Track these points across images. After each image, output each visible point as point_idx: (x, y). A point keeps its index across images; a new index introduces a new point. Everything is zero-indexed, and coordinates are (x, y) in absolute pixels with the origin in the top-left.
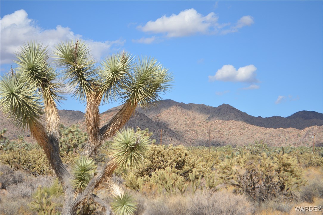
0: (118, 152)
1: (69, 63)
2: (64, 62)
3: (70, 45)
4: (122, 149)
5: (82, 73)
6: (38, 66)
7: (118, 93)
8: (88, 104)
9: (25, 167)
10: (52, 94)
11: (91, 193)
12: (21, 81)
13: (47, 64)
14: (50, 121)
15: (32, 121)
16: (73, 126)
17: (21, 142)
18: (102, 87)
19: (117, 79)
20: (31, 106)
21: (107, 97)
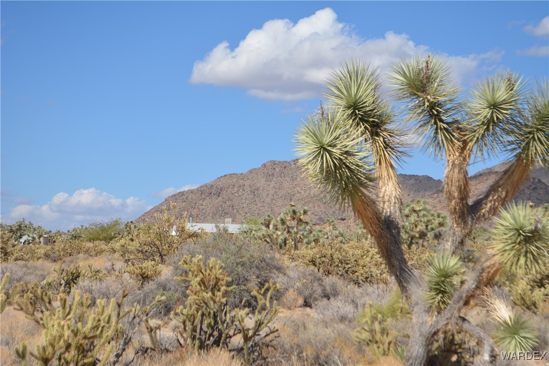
0: (502, 245)
1: (415, 94)
2: (406, 93)
3: (416, 63)
4: (511, 239)
5: (437, 111)
6: (363, 101)
7: (500, 142)
8: (448, 163)
9: (340, 271)
10: (387, 148)
11: (457, 315)
12: (337, 127)
13: (379, 97)
14: (385, 192)
15: (356, 192)
16: (419, 202)
17: (331, 229)
18: (473, 132)
19: (498, 118)
20: (353, 167)
21: (481, 150)
